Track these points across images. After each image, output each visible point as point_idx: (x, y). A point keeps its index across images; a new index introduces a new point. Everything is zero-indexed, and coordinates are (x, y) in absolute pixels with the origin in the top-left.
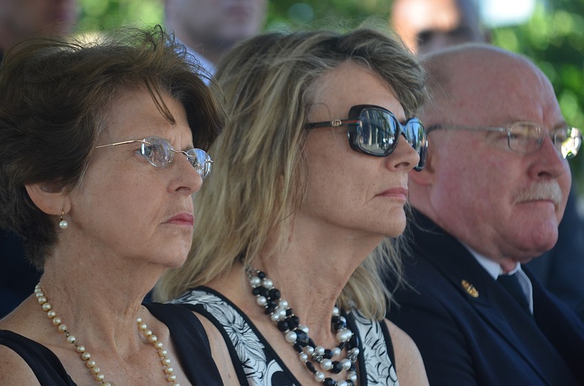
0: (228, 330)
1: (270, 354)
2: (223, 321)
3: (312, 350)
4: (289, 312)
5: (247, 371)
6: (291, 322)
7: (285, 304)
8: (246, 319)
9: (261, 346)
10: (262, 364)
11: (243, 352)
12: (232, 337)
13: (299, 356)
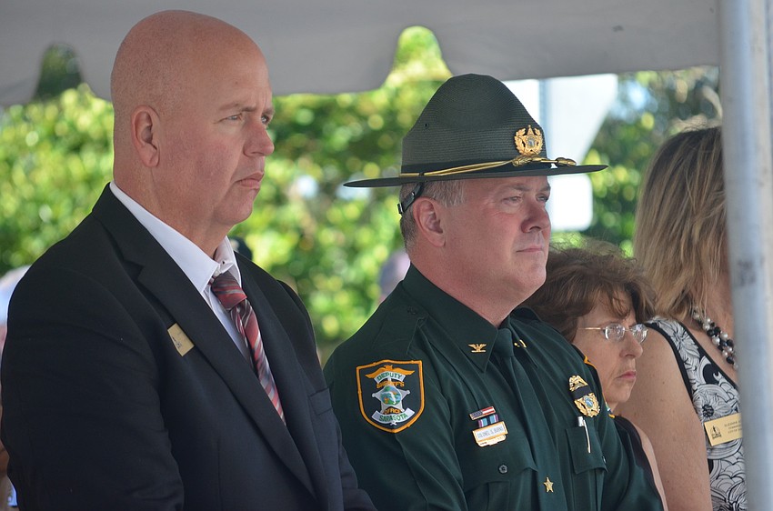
0: (674, 339)
1: (702, 353)
2: (670, 333)
3: (731, 349)
4: (712, 325)
5: (686, 366)
6: (715, 331)
7: (709, 320)
8: (685, 329)
9: (696, 347)
10: (696, 360)
11: (684, 354)
12: (677, 344)
13: (722, 354)
